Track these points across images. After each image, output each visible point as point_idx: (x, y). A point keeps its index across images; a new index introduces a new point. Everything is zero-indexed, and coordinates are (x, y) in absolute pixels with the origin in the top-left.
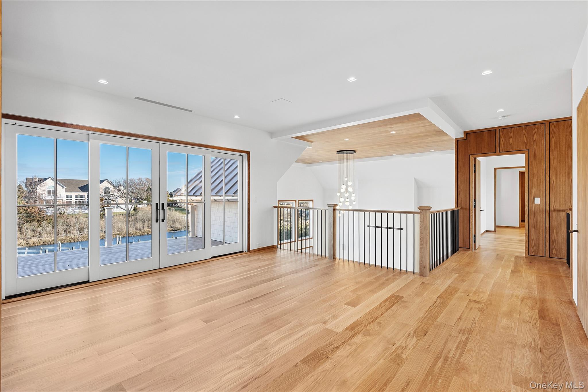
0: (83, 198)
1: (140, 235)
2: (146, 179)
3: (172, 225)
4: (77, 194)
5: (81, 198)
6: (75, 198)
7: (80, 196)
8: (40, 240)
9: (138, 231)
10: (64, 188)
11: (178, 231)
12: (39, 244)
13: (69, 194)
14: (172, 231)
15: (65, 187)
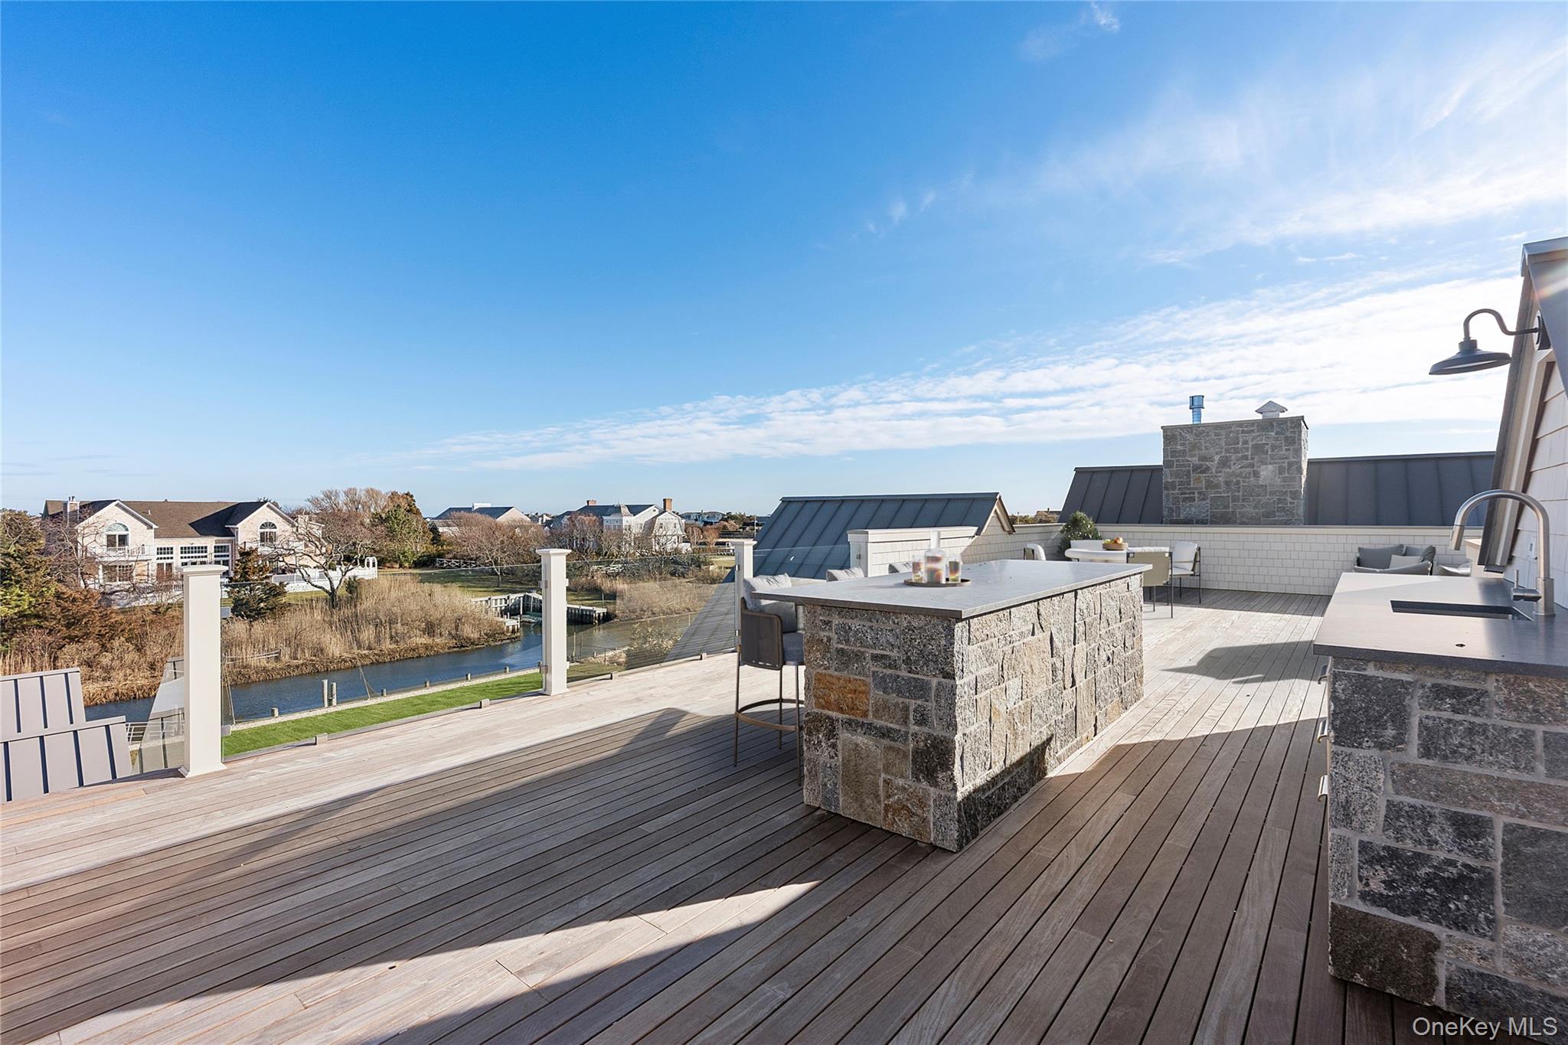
0: (204, 554)
1: (372, 663)
2: (368, 491)
3: (453, 632)
4: (186, 542)
5: (197, 555)
6: (182, 553)
7: (195, 548)
8: (106, 689)
9: (365, 652)
10: (152, 528)
11: (470, 648)
12: (104, 700)
13: (165, 543)
14: (455, 647)
15: (154, 526)
